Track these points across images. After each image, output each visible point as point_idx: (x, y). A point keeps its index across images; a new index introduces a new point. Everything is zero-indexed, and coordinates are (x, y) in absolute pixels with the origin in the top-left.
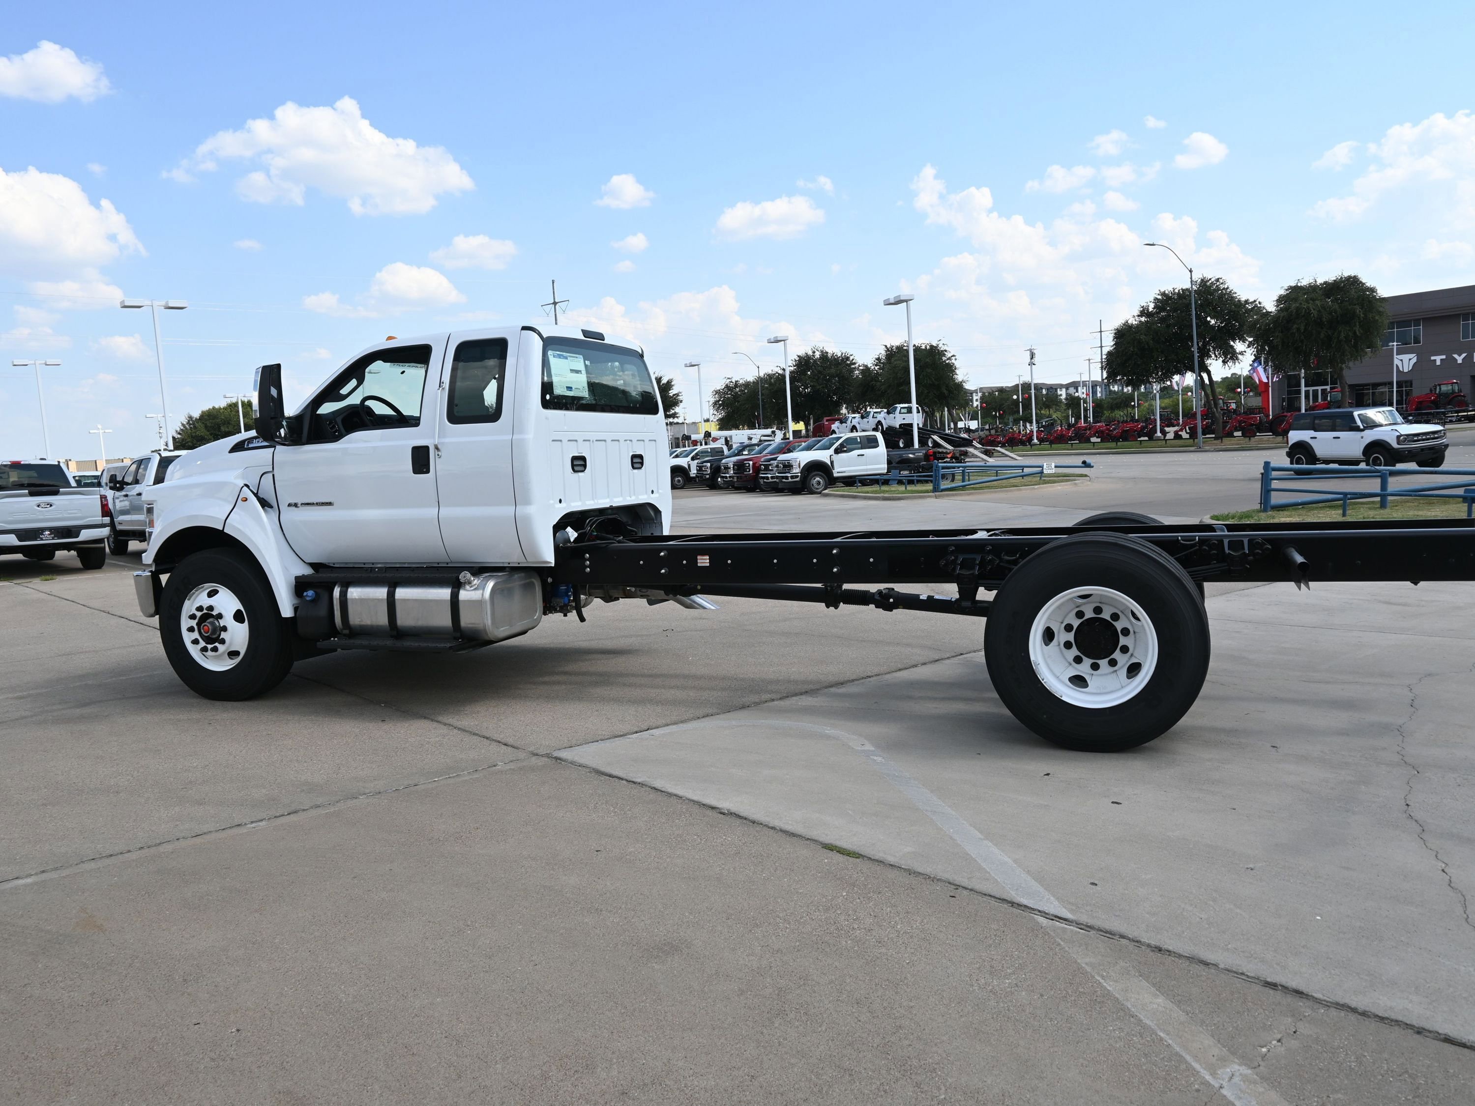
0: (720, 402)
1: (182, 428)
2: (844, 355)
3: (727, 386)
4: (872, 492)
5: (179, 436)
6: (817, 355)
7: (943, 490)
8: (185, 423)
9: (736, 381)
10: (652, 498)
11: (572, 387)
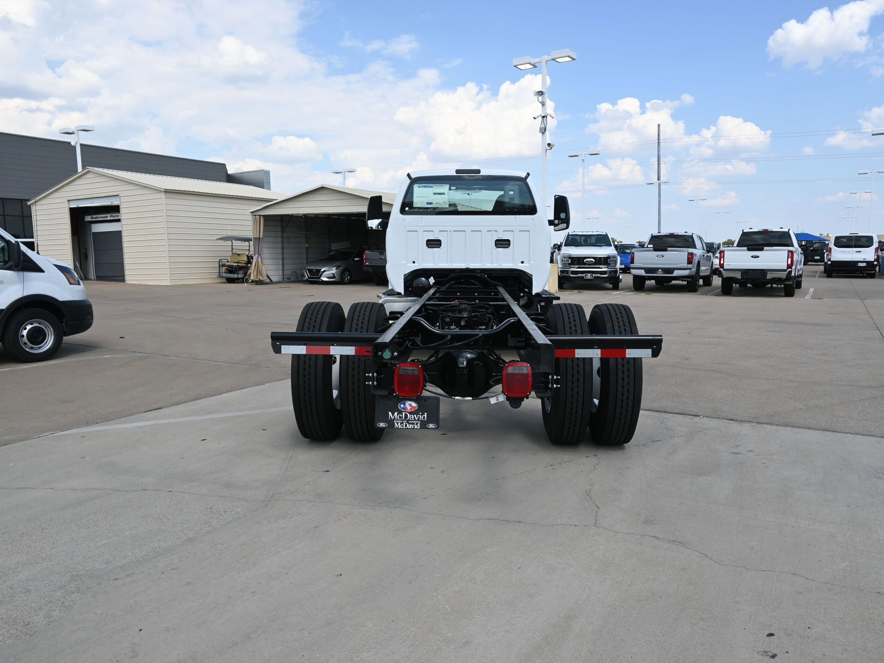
10: (520, 266)
11: (432, 203)
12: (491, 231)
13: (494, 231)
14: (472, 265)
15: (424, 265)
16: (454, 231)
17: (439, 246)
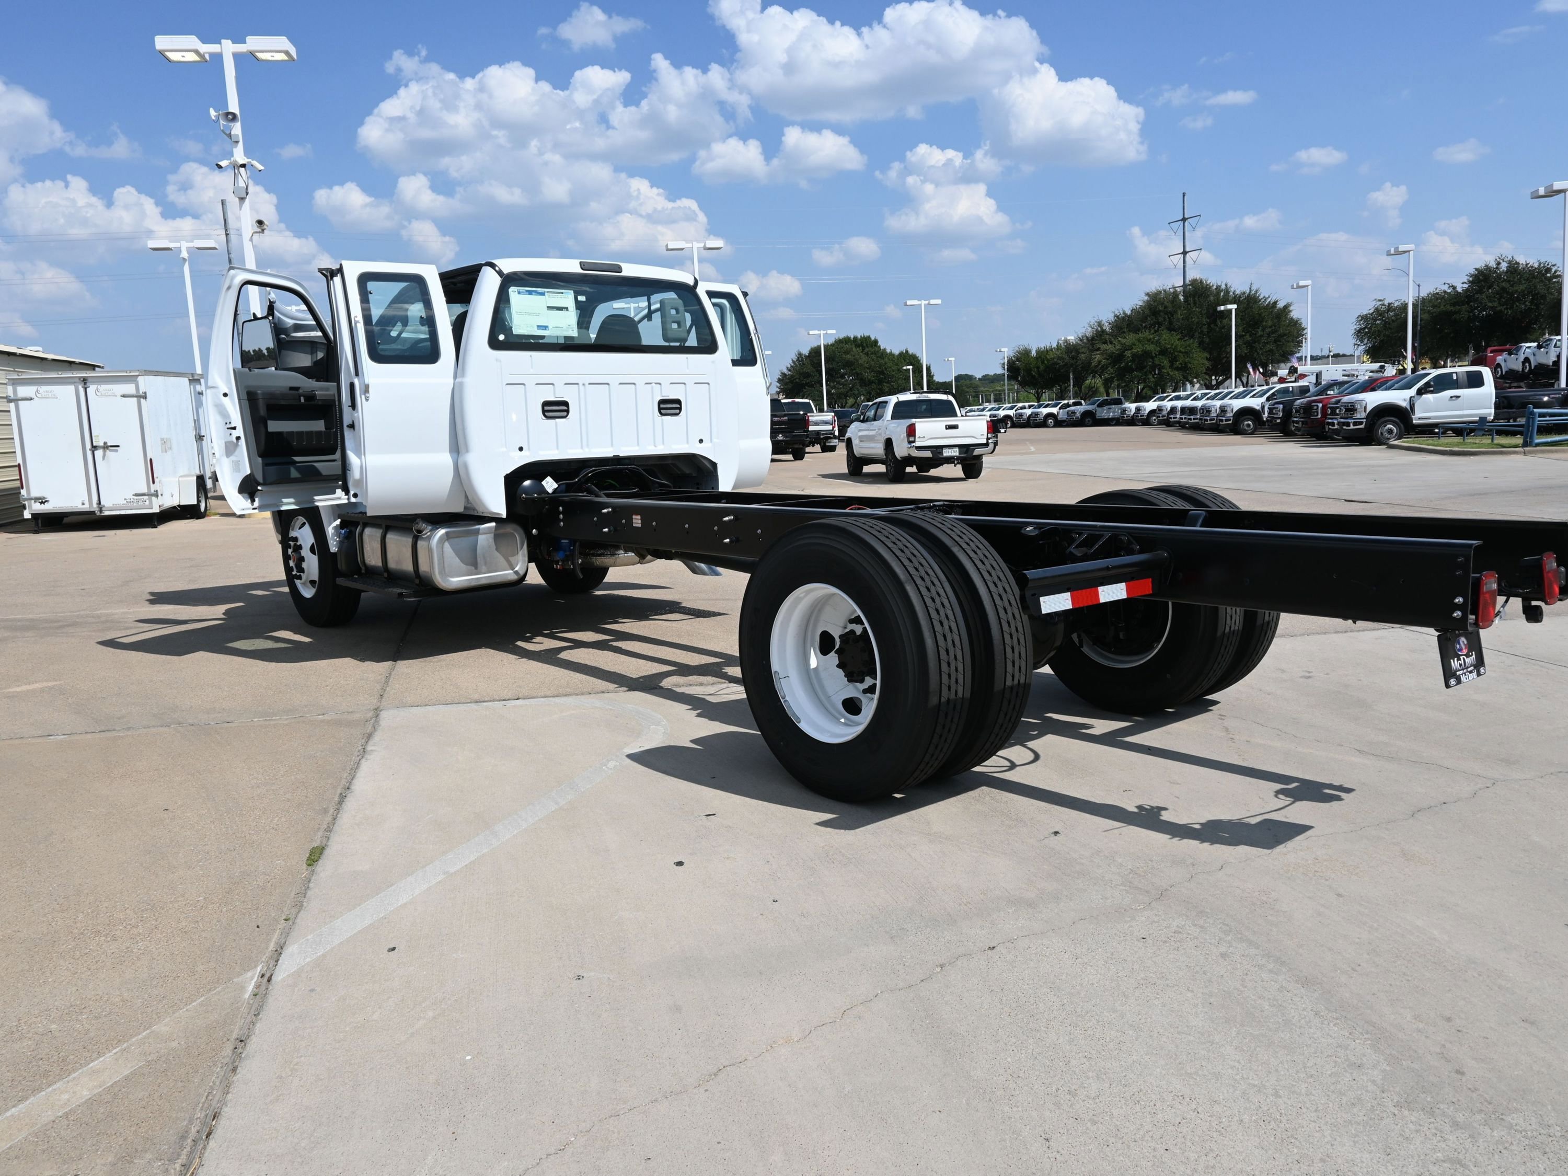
0: (1367, 330)
1: (792, 365)
2: (1542, 265)
3: (1377, 310)
4: (1447, 445)
5: (790, 373)
6: (1504, 266)
7: (1538, 445)
8: (795, 360)
9: (1389, 304)
10: (697, 448)
11: (547, 327)
12: (652, 383)
13: (656, 383)
14: (622, 449)
15: (540, 453)
17: (565, 414)
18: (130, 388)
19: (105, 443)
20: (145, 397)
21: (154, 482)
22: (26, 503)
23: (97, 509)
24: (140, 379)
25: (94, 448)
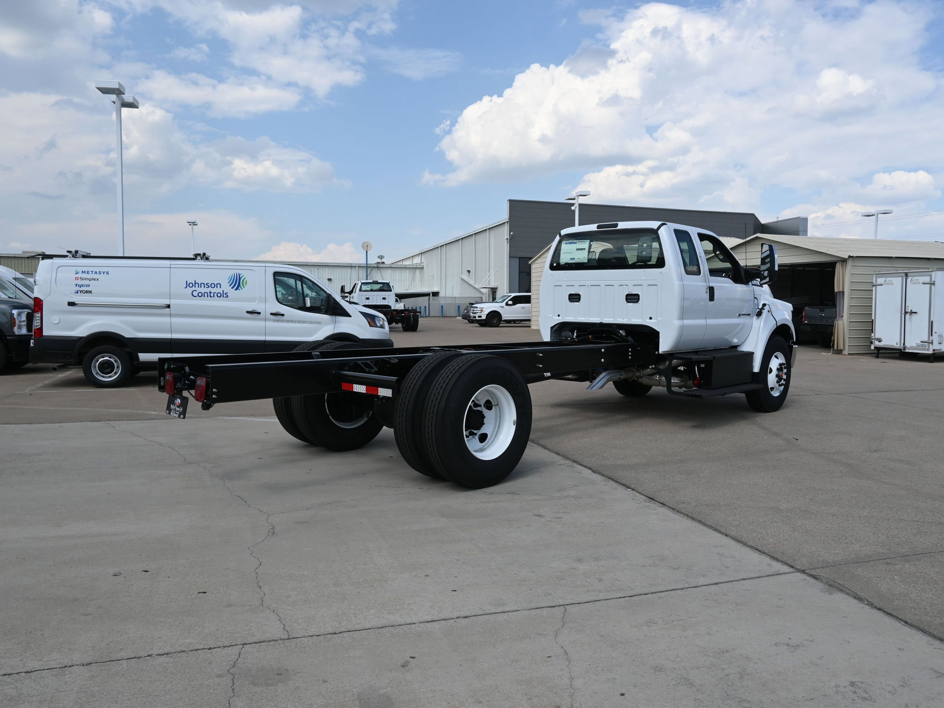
10: (648, 322)
11: (575, 258)
12: (623, 285)
13: (625, 285)
14: (605, 319)
15: (566, 318)
16: (591, 285)
17: (578, 300)
18: (927, 279)
19: (911, 310)
20: (934, 284)
21: (932, 335)
22: (873, 341)
23: (903, 348)
24: (933, 273)
25: (906, 313)
